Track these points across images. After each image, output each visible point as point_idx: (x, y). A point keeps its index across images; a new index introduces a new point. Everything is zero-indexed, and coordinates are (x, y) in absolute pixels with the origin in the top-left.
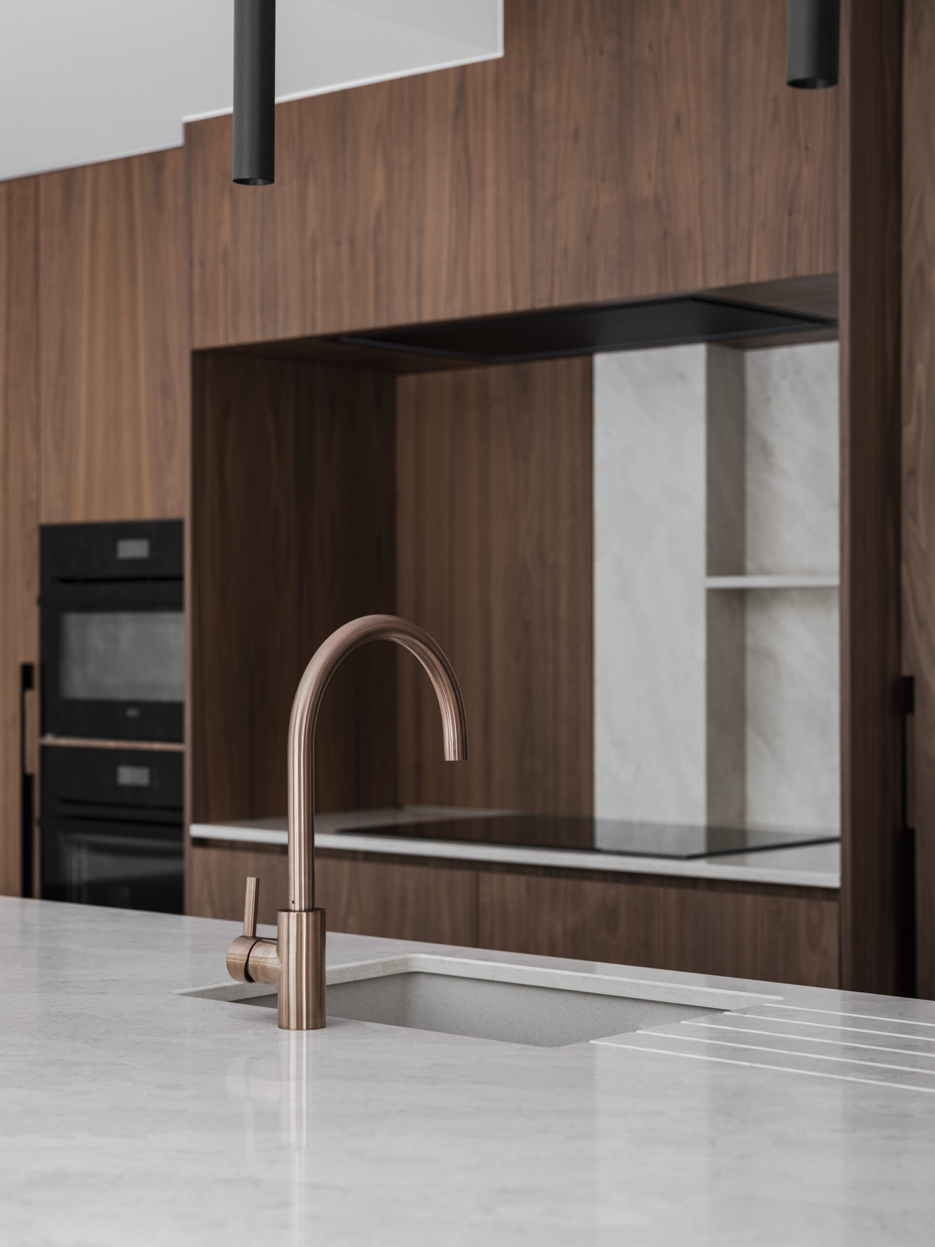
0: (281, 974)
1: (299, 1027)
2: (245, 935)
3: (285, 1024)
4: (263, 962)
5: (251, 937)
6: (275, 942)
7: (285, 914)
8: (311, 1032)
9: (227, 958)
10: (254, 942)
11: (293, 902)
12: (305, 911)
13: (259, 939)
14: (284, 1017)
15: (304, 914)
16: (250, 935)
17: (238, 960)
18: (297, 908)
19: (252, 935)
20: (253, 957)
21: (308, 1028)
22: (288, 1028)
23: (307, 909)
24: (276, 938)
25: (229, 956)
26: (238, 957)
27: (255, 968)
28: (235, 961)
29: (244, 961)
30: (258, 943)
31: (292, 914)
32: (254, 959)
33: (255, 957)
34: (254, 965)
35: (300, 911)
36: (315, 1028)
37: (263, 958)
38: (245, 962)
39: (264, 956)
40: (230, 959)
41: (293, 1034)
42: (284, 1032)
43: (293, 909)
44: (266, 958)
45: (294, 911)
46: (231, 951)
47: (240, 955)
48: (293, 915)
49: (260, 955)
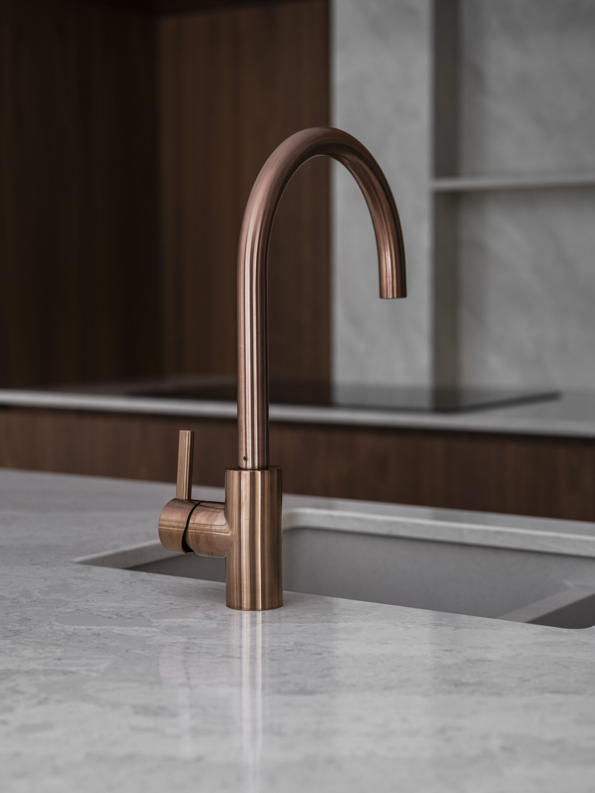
0: (231, 545)
1: (253, 607)
2: (178, 498)
3: (236, 603)
4: (207, 530)
5: (186, 500)
6: (223, 507)
7: (236, 473)
8: (267, 612)
9: (160, 525)
10: (192, 507)
11: (246, 459)
12: (259, 469)
13: (197, 503)
14: (236, 595)
15: (259, 474)
16: (184, 498)
17: (174, 527)
18: (249, 465)
19: (187, 498)
20: (194, 524)
21: (264, 609)
22: (240, 608)
23: (260, 466)
24: (224, 501)
25: (161, 523)
26: (173, 524)
27: (197, 538)
28: (170, 528)
29: (182, 528)
30: (198, 508)
31: (244, 472)
32: (195, 526)
33: (197, 524)
34: (195, 532)
35: (253, 469)
36: (272, 608)
37: (208, 525)
38: (183, 530)
39: (209, 523)
40: (164, 526)
41: (246, 615)
42: (236, 612)
43: (244, 466)
44: (211, 525)
45: (246, 469)
46: (163, 517)
47: (176, 522)
48: (246, 475)
49: (202, 522)
